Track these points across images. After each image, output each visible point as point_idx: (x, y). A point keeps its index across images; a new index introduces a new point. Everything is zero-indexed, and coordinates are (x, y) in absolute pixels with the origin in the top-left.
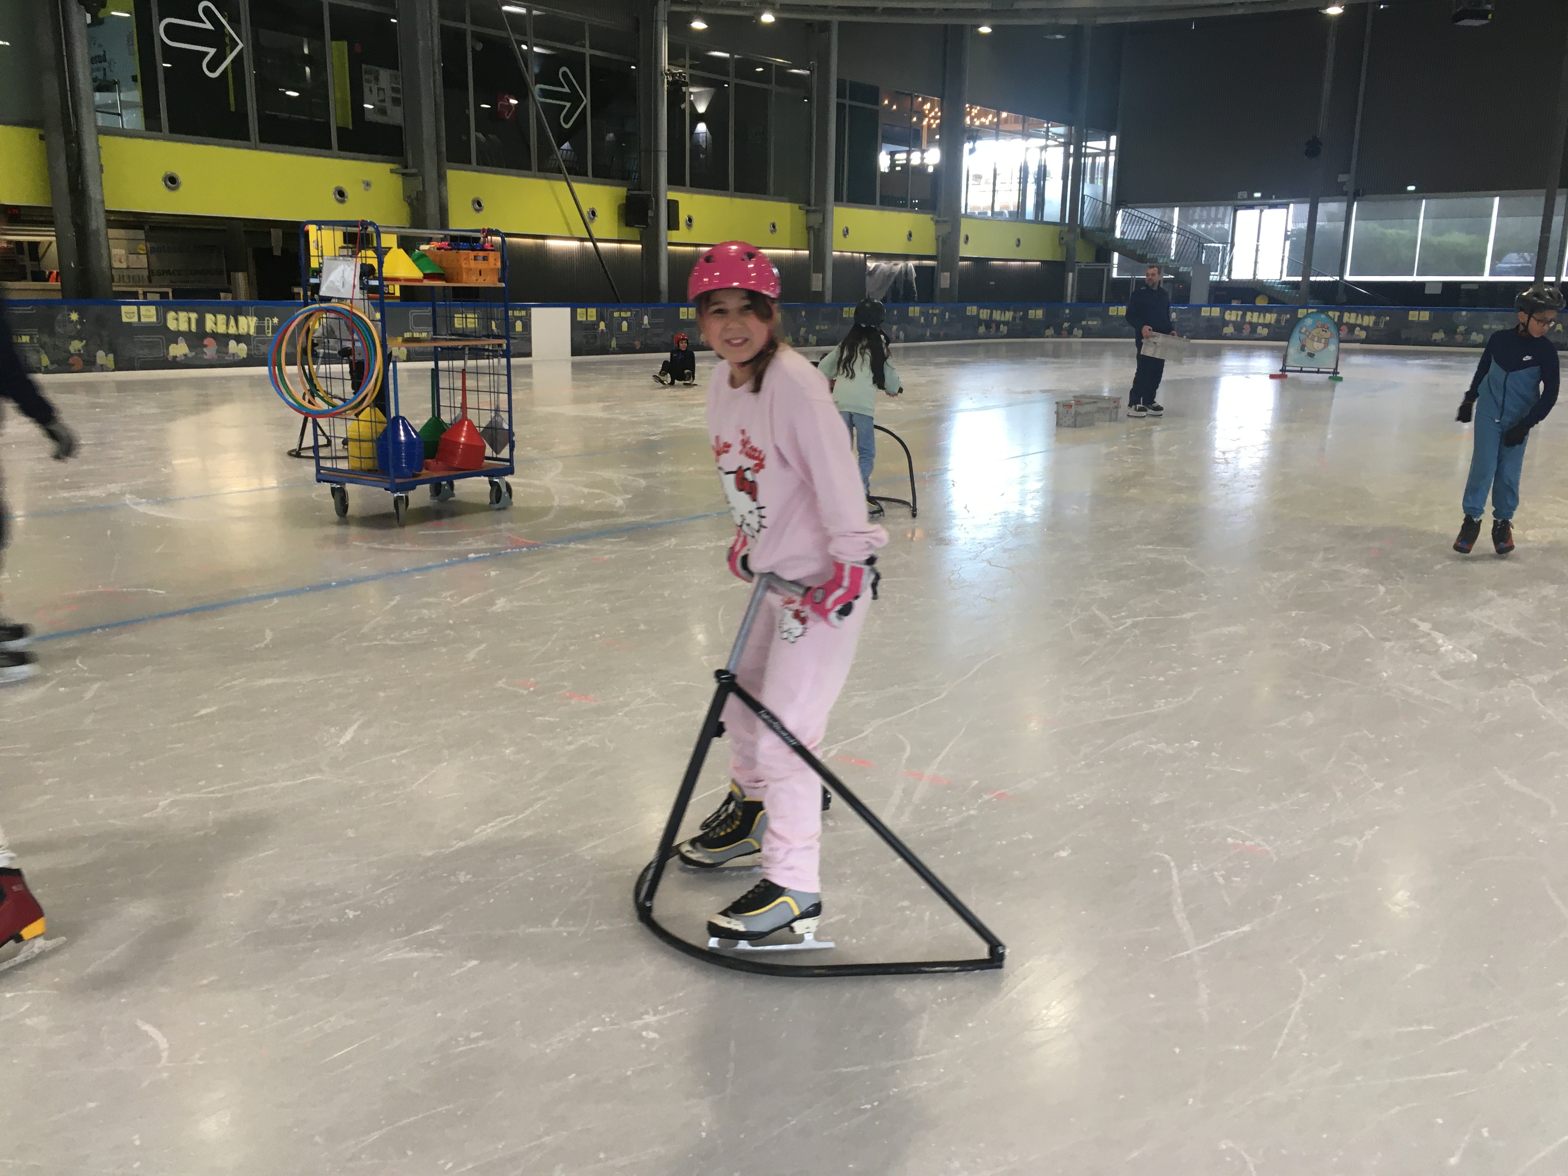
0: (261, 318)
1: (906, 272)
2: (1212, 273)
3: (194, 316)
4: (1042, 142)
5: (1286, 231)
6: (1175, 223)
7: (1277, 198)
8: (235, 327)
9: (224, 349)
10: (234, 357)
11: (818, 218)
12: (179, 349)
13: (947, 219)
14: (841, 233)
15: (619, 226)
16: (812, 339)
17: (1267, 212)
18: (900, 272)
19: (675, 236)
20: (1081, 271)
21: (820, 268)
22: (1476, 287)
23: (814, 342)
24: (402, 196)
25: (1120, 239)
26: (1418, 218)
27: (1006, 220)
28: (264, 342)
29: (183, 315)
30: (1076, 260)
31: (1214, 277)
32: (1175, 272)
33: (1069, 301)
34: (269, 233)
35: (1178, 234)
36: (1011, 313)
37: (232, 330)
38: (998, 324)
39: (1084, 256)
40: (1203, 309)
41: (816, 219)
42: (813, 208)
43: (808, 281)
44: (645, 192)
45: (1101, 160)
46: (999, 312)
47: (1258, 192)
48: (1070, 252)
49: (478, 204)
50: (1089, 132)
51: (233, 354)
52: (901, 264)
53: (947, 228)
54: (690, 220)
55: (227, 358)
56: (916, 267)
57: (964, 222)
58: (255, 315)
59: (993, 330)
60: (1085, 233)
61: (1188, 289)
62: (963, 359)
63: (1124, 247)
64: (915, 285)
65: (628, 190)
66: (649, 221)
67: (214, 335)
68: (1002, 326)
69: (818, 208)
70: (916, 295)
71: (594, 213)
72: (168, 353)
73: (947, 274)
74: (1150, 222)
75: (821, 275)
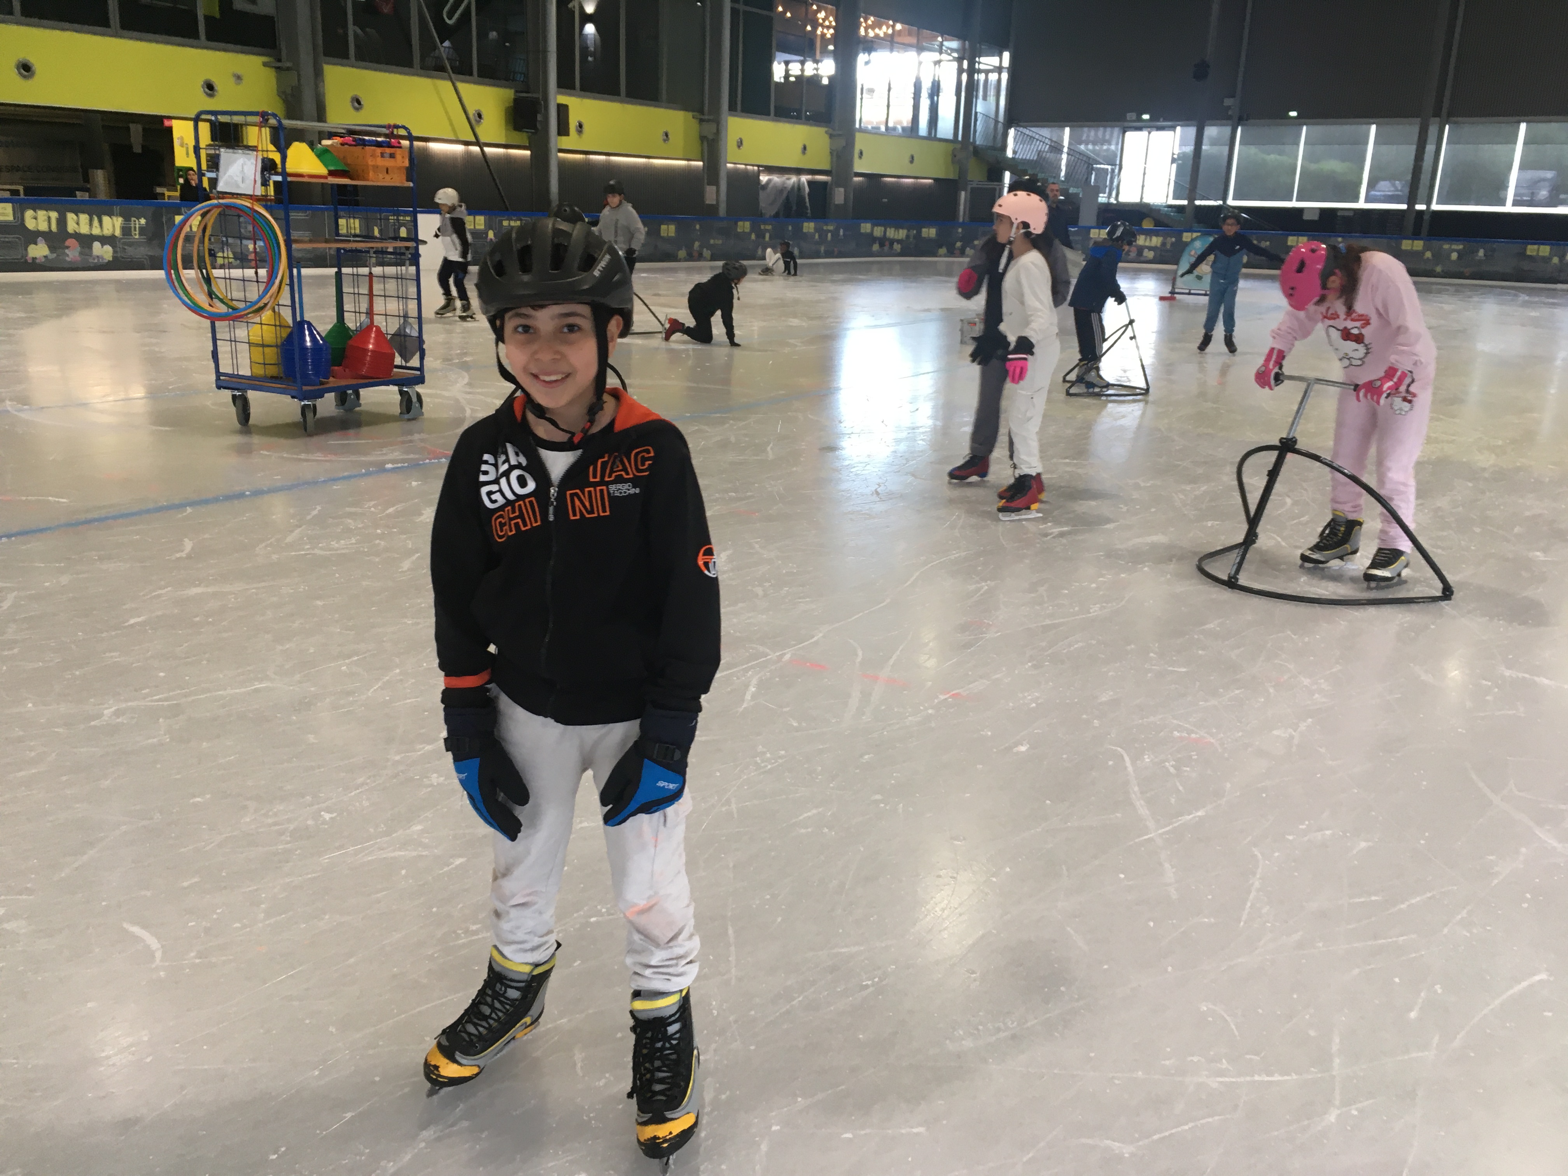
0: (127, 219)
1: (799, 188)
2: (1101, 195)
3: (54, 215)
4: (936, 56)
5: (1173, 154)
6: (1066, 143)
7: (1165, 120)
8: (98, 226)
9: (87, 250)
10: (99, 260)
11: (712, 127)
12: (39, 251)
13: (840, 133)
14: (735, 143)
15: (507, 130)
16: (707, 253)
17: (1155, 134)
18: (793, 187)
19: (565, 142)
20: (972, 189)
21: (714, 179)
22: (1351, 214)
23: (709, 257)
24: (275, 91)
25: (1013, 158)
26: (1298, 144)
27: (900, 136)
28: (131, 244)
29: (42, 214)
30: (969, 179)
31: (1102, 199)
32: (1065, 192)
33: (961, 220)
34: (128, 129)
35: (1068, 154)
36: (905, 231)
37: (96, 231)
38: (892, 242)
39: (976, 175)
40: (1092, 231)
41: (710, 128)
42: (706, 117)
43: (701, 194)
44: (534, 95)
45: (993, 77)
46: (893, 229)
47: (1146, 113)
48: (962, 172)
49: (357, 102)
50: (983, 47)
51: (98, 257)
52: (794, 179)
53: (842, 142)
54: (581, 126)
55: (91, 260)
56: (810, 183)
57: (858, 136)
58: (121, 216)
59: (886, 248)
60: (977, 152)
61: (1076, 211)
62: (860, 277)
63: (1014, 166)
64: (807, 200)
65: (516, 92)
66: (539, 126)
67: (77, 236)
68: (895, 243)
69: (711, 117)
70: (809, 211)
71: (480, 116)
72: (27, 255)
73: (842, 190)
74: (1041, 141)
75: (714, 188)
